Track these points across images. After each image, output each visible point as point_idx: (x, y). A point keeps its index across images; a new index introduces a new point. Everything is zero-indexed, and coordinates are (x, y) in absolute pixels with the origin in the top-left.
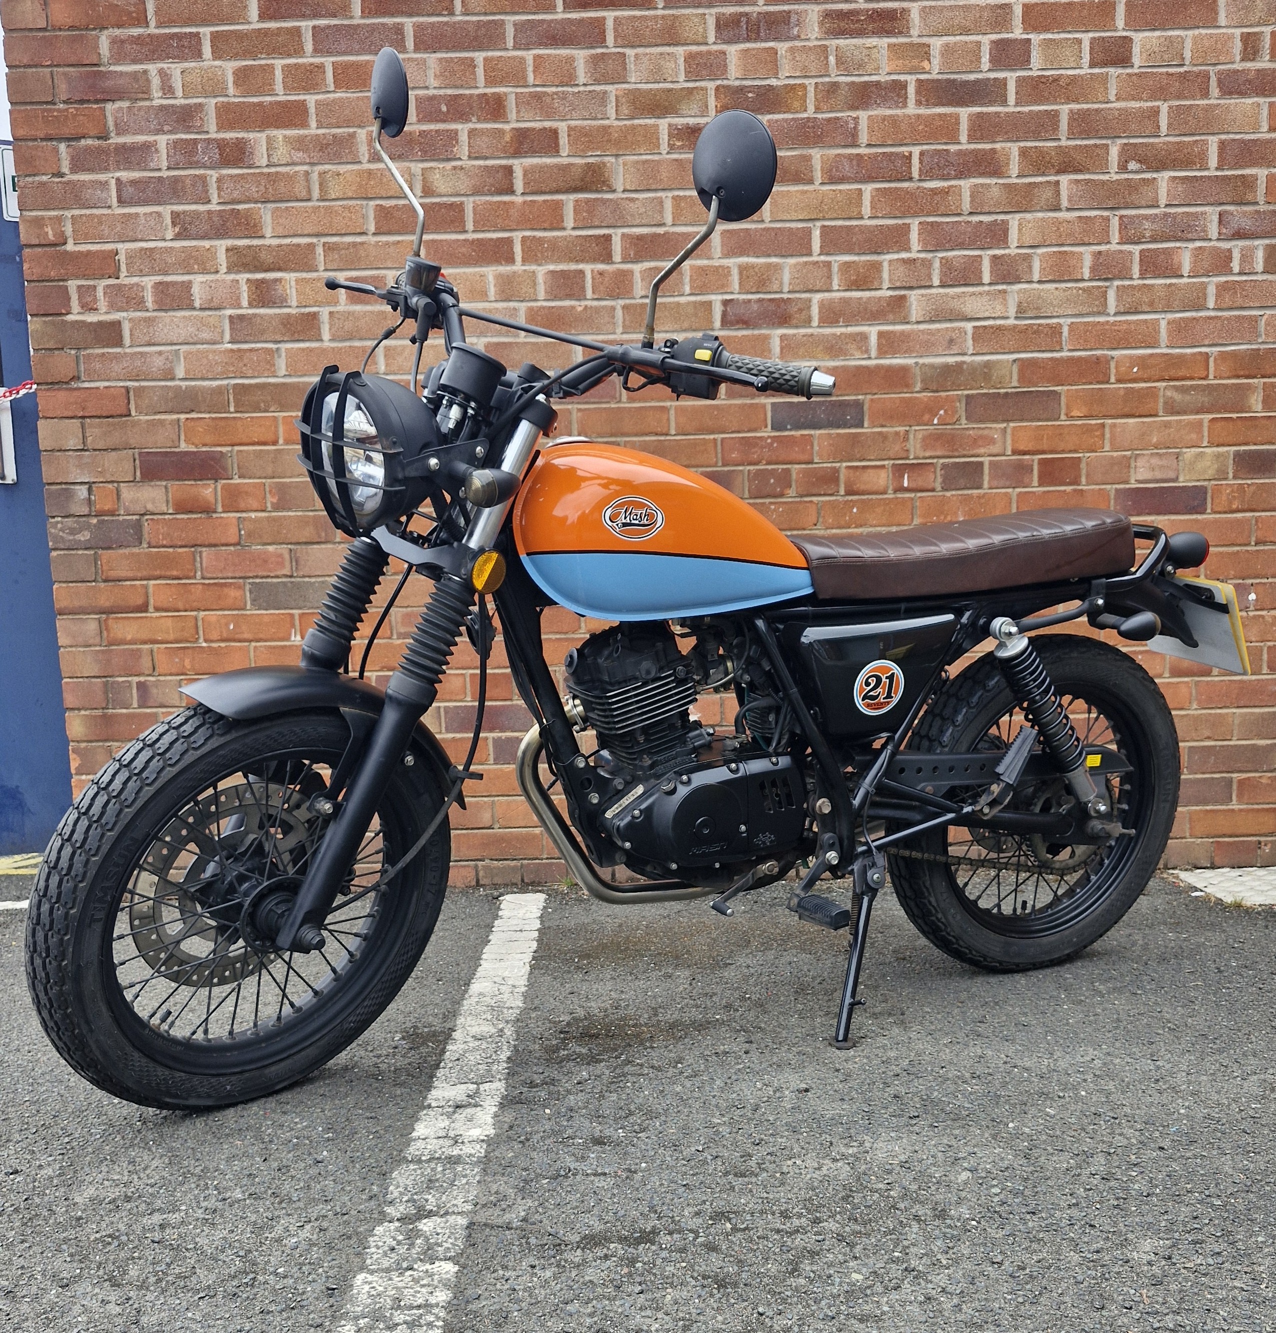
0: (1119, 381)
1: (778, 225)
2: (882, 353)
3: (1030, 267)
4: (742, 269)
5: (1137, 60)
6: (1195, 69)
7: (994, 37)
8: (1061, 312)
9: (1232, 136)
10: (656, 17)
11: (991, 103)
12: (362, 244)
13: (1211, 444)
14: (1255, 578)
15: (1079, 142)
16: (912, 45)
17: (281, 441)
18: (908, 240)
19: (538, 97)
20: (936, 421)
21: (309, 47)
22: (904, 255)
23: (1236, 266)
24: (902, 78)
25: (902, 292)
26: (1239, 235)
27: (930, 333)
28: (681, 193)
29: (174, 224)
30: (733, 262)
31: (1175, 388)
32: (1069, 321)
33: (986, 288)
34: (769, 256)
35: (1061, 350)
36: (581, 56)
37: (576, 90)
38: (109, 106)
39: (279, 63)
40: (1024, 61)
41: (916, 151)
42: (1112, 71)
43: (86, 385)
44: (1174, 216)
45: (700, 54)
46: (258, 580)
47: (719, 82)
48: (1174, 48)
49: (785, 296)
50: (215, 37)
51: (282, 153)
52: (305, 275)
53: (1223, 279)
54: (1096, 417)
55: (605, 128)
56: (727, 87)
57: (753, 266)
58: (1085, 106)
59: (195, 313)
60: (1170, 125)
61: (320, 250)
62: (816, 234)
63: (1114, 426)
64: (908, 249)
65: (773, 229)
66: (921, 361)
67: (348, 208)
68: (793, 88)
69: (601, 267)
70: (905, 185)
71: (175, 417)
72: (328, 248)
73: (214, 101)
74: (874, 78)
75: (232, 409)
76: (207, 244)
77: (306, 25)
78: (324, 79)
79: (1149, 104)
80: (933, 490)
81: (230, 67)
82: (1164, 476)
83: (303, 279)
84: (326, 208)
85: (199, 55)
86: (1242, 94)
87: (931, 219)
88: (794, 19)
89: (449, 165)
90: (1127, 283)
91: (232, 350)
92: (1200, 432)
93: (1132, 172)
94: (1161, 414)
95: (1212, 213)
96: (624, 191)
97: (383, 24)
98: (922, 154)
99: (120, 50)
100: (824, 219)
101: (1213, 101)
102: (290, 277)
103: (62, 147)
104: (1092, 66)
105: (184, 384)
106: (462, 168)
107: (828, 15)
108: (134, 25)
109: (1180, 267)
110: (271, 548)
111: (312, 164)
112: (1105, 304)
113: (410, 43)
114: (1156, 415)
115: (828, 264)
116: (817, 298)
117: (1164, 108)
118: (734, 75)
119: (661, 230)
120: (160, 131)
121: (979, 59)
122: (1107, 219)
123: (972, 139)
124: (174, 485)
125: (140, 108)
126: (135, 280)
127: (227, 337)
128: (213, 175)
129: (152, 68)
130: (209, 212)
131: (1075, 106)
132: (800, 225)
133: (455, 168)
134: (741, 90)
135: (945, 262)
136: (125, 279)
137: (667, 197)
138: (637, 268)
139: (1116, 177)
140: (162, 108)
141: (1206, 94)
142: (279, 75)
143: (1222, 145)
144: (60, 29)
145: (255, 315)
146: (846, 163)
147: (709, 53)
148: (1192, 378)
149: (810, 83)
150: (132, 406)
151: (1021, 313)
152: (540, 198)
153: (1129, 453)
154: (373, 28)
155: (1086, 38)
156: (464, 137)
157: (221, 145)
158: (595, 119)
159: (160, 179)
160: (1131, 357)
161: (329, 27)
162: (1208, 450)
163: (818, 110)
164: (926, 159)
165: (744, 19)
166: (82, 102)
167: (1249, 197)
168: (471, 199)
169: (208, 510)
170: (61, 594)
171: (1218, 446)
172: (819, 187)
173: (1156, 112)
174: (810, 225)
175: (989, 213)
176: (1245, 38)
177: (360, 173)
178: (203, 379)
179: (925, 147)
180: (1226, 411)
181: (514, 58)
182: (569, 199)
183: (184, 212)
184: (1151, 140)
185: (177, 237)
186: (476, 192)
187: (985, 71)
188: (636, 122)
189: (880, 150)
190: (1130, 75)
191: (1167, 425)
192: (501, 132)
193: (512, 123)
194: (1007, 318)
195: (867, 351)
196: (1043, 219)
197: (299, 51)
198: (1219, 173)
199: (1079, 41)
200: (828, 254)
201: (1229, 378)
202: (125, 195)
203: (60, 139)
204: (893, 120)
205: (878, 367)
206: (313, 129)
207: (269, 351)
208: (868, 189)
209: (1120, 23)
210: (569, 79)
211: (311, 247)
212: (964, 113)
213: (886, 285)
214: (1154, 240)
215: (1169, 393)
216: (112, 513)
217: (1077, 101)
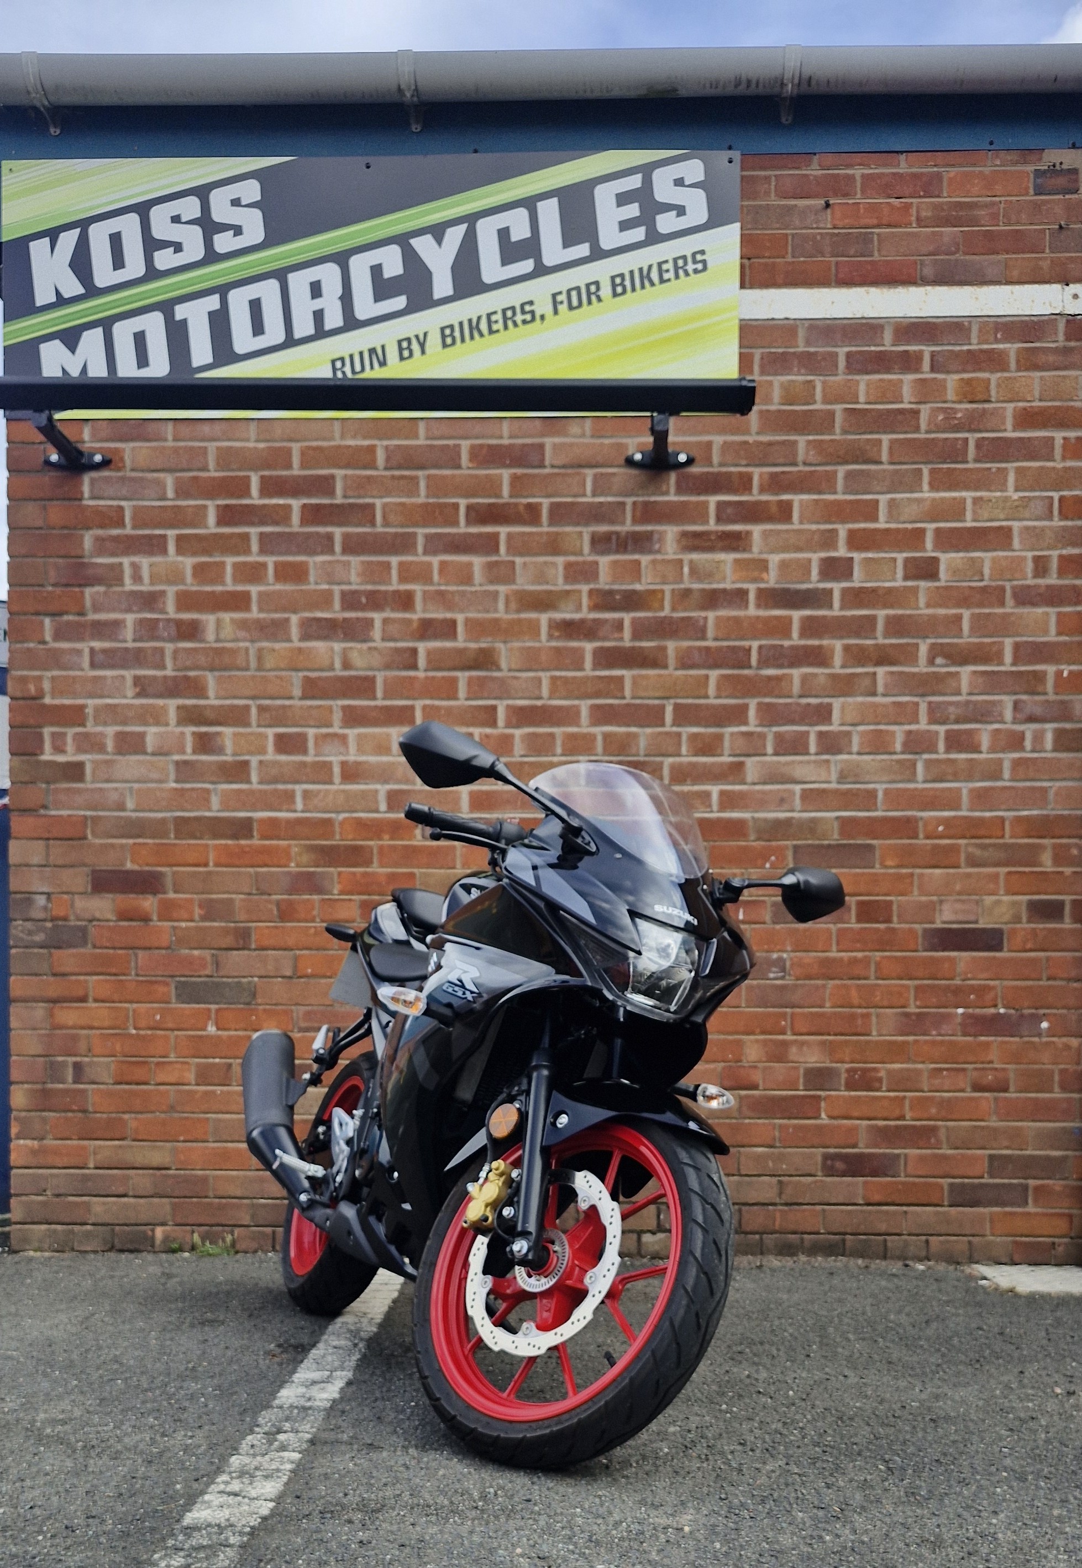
0: (927, 837)
1: (638, 701)
2: (722, 808)
3: (850, 742)
4: (606, 736)
5: (942, 575)
6: (993, 584)
7: (823, 555)
8: (876, 779)
9: (1025, 639)
10: (540, 534)
11: (820, 607)
12: (290, 706)
13: (1009, 892)
14: (1048, 1008)
15: (894, 641)
16: (753, 560)
17: (211, 864)
18: (747, 717)
19: (441, 594)
20: (768, 865)
21: (255, 547)
22: (744, 729)
23: (1028, 744)
24: (745, 586)
25: (742, 759)
26: (1031, 719)
27: (763, 792)
28: (558, 673)
29: (135, 685)
30: (598, 730)
31: (977, 845)
32: (885, 786)
33: (813, 758)
34: (629, 726)
35: (876, 810)
36: (477, 562)
37: (473, 589)
38: (88, 591)
39: (230, 561)
40: (849, 575)
41: (755, 645)
42: (923, 584)
43: (53, 813)
44: (976, 703)
45: (577, 563)
46: (183, 979)
47: (592, 586)
48: (975, 568)
49: (642, 759)
50: (179, 538)
51: (228, 631)
52: (241, 730)
53: (1016, 755)
54: (906, 867)
55: (496, 621)
56: (598, 591)
57: (615, 734)
58: (900, 612)
59: (148, 758)
60: (972, 629)
61: (254, 711)
62: (669, 710)
63: (922, 875)
64: (746, 723)
65: (634, 705)
66: (757, 815)
67: (280, 678)
68: (654, 591)
69: (488, 731)
70: (746, 672)
71: (124, 841)
72: (261, 709)
73: (175, 588)
74: (721, 586)
75: (172, 836)
76: (160, 702)
77: (254, 531)
78: (266, 575)
79: (954, 611)
80: (764, 923)
81: (188, 562)
82: (965, 919)
83: (239, 734)
84: (262, 677)
85: (164, 551)
86: (1034, 604)
87: (767, 700)
88: (656, 537)
89: (365, 646)
90: (934, 756)
91: (176, 789)
92: (997, 883)
93: (939, 666)
94: (963, 864)
95: (1008, 701)
96: (510, 670)
97: (317, 533)
98: (760, 647)
99: (102, 546)
100: (676, 697)
101: (1008, 610)
102: (228, 731)
103: (47, 621)
104: (906, 578)
105: (134, 815)
106: (375, 649)
107: (684, 534)
108: (115, 527)
109: (979, 745)
110: (196, 952)
111: (252, 641)
112: (914, 773)
113: (338, 548)
114: (958, 867)
115: (679, 735)
116: (671, 760)
117: (966, 614)
118: (604, 581)
119: (539, 703)
120: (129, 610)
121: (809, 572)
122: (917, 704)
123: (803, 635)
124: (120, 897)
125: (114, 593)
126: (99, 729)
127: (172, 776)
128: (169, 647)
129: (126, 561)
130: (165, 677)
131: (891, 612)
132: (657, 702)
133: (370, 649)
134: (611, 593)
135: (778, 736)
136: (90, 728)
137: (545, 676)
138: (518, 733)
139: (925, 670)
140: (132, 593)
141: (1002, 604)
142: (229, 570)
143: (1017, 646)
144: (54, 528)
145: (197, 761)
146: (696, 654)
147: (584, 563)
148: (990, 837)
149: (667, 588)
150: (89, 832)
151: (842, 778)
152: (439, 674)
153: (935, 898)
154: (309, 536)
155: (901, 557)
156: (378, 624)
157: (179, 623)
158: (488, 612)
159: (126, 649)
160: (937, 818)
161: (272, 533)
162: (1005, 898)
163: (674, 609)
164: (764, 652)
165: (614, 537)
166: (67, 585)
167: (1040, 689)
168: (383, 673)
169: (146, 919)
170: (17, 985)
171: (1013, 894)
172: (673, 672)
173: (959, 618)
174: (665, 702)
175: (816, 696)
176: (1037, 560)
177: (292, 650)
178: (151, 811)
179: (764, 642)
180: (1021, 866)
181: (422, 563)
182: (463, 677)
183: (145, 677)
184: (955, 641)
185: (138, 695)
186: (388, 667)
187: (814, 581)
188: (523, 615)
189: (725, 644)
190: (937, 588)
191: (969, 875)
192: (409, 621)
193: (418, 614)
194: (829, 782)
195: (710, 806)
196: (862, 704)
197: (247, 551)
198: (1014, 669)
199: (895, 560)
200: (679, 725)
201: (1023, 837)
202: (96, 659)
203: (46, 614)
204: (737, 620)
205: (719, 820)
206: (255, 613)
207: (208, 791)
208: (714, 674)
209: (929, 544)
210: (468, 580)
211: (247, 708)
212: (797, 615)
213: (727, 752)
214: (957, 721)
215: (970, 849)
216: (65, 919)
217: (892, 607)
